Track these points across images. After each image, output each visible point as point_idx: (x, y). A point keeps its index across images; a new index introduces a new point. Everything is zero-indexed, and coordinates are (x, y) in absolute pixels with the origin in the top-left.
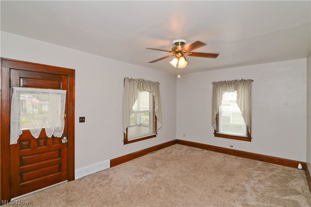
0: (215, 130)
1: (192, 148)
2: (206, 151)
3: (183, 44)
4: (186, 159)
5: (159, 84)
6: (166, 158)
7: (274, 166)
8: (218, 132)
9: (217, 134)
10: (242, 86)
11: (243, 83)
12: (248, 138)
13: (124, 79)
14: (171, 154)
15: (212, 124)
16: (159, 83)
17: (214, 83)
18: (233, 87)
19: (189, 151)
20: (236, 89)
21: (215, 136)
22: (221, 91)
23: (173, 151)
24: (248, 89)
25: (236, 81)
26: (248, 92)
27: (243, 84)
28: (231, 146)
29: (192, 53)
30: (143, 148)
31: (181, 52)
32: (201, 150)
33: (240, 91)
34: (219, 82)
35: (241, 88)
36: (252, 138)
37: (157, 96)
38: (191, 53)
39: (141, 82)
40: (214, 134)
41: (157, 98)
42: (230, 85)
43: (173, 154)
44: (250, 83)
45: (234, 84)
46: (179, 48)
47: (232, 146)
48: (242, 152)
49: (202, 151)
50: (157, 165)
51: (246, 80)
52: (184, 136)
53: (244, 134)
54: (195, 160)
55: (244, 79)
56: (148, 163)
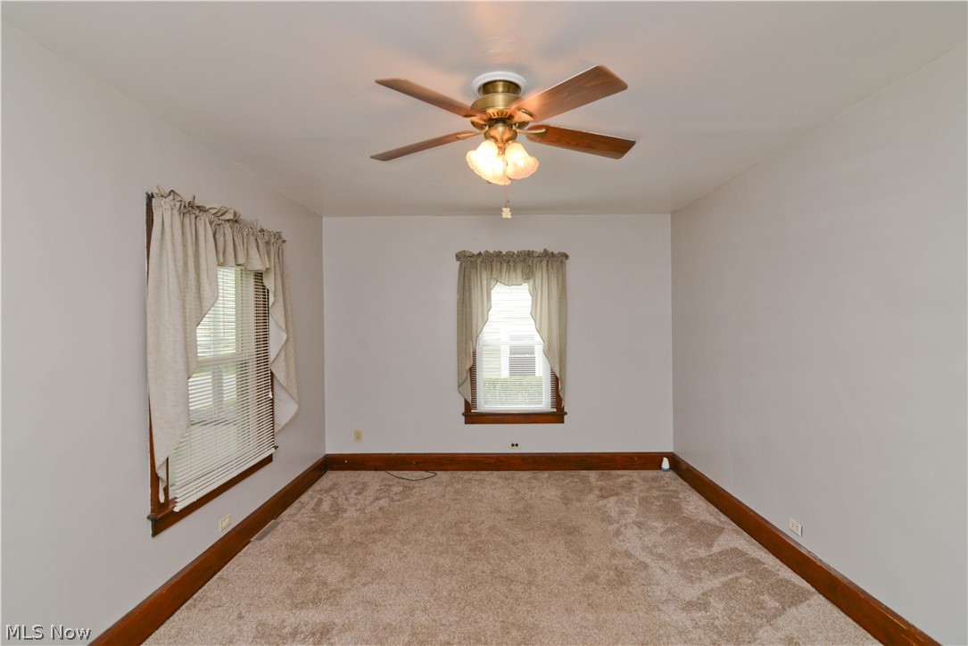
0: (466, 402)
1: (395, 473)
2: (443, 476)
3: (512, 88)
4: (414, 520)
5: (284, 241)
6: (342, 536)
7: (622, 476)
8: (475, 408)
9: (472, 416)
10: (544, 269)
11: (548, 262)
12: (557, 415)
13: (150, 198)
14: (345, 515)
15: (459, 386)
16: (284, 236)
17: (463, 257)
18: (519, 272)
19: (396, 489)
20: (528, 275)
21: (466, 423)
22: (485, 282)
23: (339, 501)
24: (558, 278)
25: (529, 254)
26: (558, 288)
27: (547, 265)
28: (513, 445)
29: (547, 127)
30: (229, 525)
31: (505, 120)
32: (426, 474)
33: (538, 282)
34: (480, 254)
35: (540, 276)
36: (566, 413)
37: (280, 293)
38: (544, 130)
39: (227, 225)
40: (463, 418)
41: (280, 299)
42: (512, 264)
43: (351, 513)
44: (562, 262)
45: (522, 263)
46: (499, 102)
47: (517, 445)
48: (542, 457)
49: (435, 479)
50: (333, 579)
51: (556, 252)
52: (358, 436)
53: (544, 404)
54: (441, 514)
55: (550, 250)
56: (285, 585)
